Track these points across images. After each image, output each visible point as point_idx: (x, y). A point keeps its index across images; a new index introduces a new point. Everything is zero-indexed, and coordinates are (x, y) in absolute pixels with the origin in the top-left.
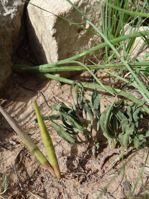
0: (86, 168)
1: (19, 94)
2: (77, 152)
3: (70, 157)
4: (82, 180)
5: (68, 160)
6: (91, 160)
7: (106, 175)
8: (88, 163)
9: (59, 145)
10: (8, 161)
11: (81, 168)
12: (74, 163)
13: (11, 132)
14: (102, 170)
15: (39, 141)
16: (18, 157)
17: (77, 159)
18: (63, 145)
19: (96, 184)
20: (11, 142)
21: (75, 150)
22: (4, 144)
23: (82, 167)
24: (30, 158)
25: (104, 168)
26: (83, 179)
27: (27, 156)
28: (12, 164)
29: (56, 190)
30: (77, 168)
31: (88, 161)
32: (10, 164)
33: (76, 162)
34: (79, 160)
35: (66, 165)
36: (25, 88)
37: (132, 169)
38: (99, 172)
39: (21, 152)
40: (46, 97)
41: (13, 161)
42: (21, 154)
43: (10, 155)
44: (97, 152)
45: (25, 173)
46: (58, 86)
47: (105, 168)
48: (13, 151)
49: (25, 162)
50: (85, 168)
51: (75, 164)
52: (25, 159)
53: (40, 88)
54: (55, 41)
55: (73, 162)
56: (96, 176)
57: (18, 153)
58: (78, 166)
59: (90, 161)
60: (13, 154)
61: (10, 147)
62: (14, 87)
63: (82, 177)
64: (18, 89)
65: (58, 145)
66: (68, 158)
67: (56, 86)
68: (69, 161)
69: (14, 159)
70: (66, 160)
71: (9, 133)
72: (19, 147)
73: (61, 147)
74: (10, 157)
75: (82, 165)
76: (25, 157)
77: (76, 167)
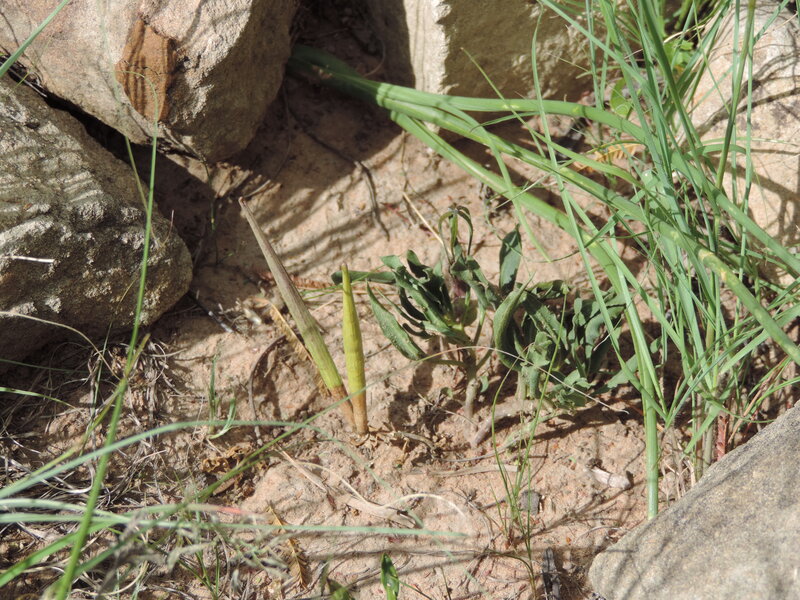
0: (440, 431)
1: (294, 158)
2: (430, 385)
3: (404, 393)
4: (417, 456)
5: (396, 399)
6: (458, 416)
7: (485, 463)
8: (447, 420)
9: (385, 354)
10: (235, 363)
11: (423, 427)
12: (409, 411)
13: (250, 281)
14: (480, 447)
15: (328, 328)
16: (263, 360)
17: (422, 403)
18: (394, 357)
19: (452, 474)
20: (248, 313)
21: (424, 379)
22: (229, 314)
23: (427, 426)
24: (293, 371)
25: (487, 444)
26: (422, 454)
27: (287, 362)
28: (243, 374)
29: (348, 462)
30: (416, 425)
31: (450, 415)
32: (239, 374)
33: (415, 409)
34: (426, 407)
35: (387, 410)
36: (314, 138)
37: (563, 468)
38: (469, 451)
39: (272, 348)
40: (377, 190)
41: (247, 368)
42: (272, 354)
43: (242, 348)
44: (481, 399)
45: (273, 408)
46: (428, 156)
47: (489, 444)
48: (251, 341)
49: (277, 377)
50: (437, 430)
51: (414, 413)
52: (281, 369)
53: (366, 150)
54: (443, 35)
55: (409, 407)
56: (458, 458)
57: (264, 349)
58: (419, 420)
59: (455, 417)
60: (249, 349)
61: (244, 327)
62: (282, 129)
63: (419, 450)
64: (293, 137)
65: (381, 354)
66: (399, 396)
67: (420, 154)
68: (398, 404)
69: (250, 362)
70: (392, 399)
71: (245, 284)
72: (268, 332)
73: (387, 363)
74: (239, 354)
75: (430, 420)
76: (281, 363)
77: (414, 422)
